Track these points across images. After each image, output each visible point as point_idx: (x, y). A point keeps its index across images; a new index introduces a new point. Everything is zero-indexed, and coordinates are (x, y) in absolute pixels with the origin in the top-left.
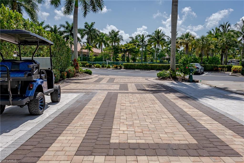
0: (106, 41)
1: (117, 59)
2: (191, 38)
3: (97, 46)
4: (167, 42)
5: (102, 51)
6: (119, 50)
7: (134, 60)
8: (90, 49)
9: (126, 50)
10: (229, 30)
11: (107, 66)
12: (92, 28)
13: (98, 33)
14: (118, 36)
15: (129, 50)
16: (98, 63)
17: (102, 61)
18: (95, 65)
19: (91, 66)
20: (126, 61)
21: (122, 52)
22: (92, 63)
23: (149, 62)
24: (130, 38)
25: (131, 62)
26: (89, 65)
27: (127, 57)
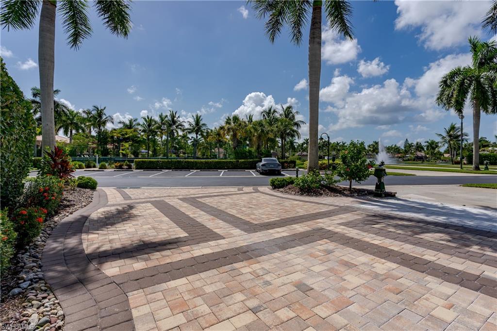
0: (80, 124)
2: (241, 123)
6: (109, 139)
9: (121, 138)
11: (98, 164)
14: (104, 116)
23: (161, 157)
24: (120, 123)
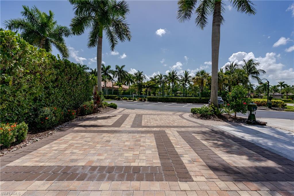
0: (133, 80)
1: (142, 93)
2: (206, 75)
3: (126, 83)
4: (180, 80)
5: (129, 87)
6: (143, 87)
7: (154, 94)
8: (120, 86)
9: (148, 86)
10: (235, 68)
11: (133, 98)
12: (122, 70)
13: (127, 73)
14: (142, 76)
15: (151, 86)
16: (126, 97)
17: (130, 95)
18: (123, 98)
19: (120, 98)
20: (148, 95)
21: (144, 88)
22: (120, 96)
24: (150, 78)
25: (152, 96)
26: (118, 98)
27: (148, 92)
